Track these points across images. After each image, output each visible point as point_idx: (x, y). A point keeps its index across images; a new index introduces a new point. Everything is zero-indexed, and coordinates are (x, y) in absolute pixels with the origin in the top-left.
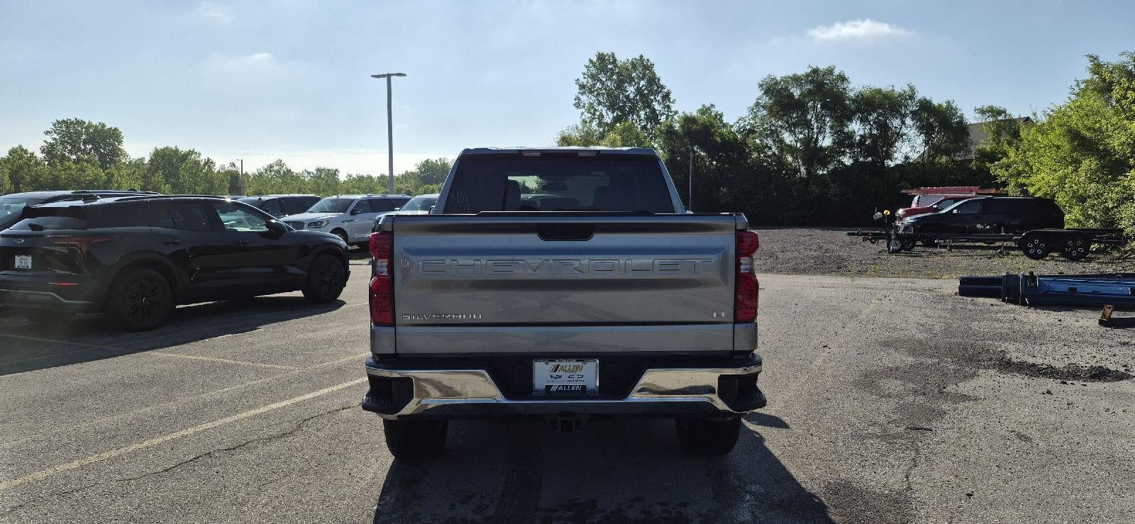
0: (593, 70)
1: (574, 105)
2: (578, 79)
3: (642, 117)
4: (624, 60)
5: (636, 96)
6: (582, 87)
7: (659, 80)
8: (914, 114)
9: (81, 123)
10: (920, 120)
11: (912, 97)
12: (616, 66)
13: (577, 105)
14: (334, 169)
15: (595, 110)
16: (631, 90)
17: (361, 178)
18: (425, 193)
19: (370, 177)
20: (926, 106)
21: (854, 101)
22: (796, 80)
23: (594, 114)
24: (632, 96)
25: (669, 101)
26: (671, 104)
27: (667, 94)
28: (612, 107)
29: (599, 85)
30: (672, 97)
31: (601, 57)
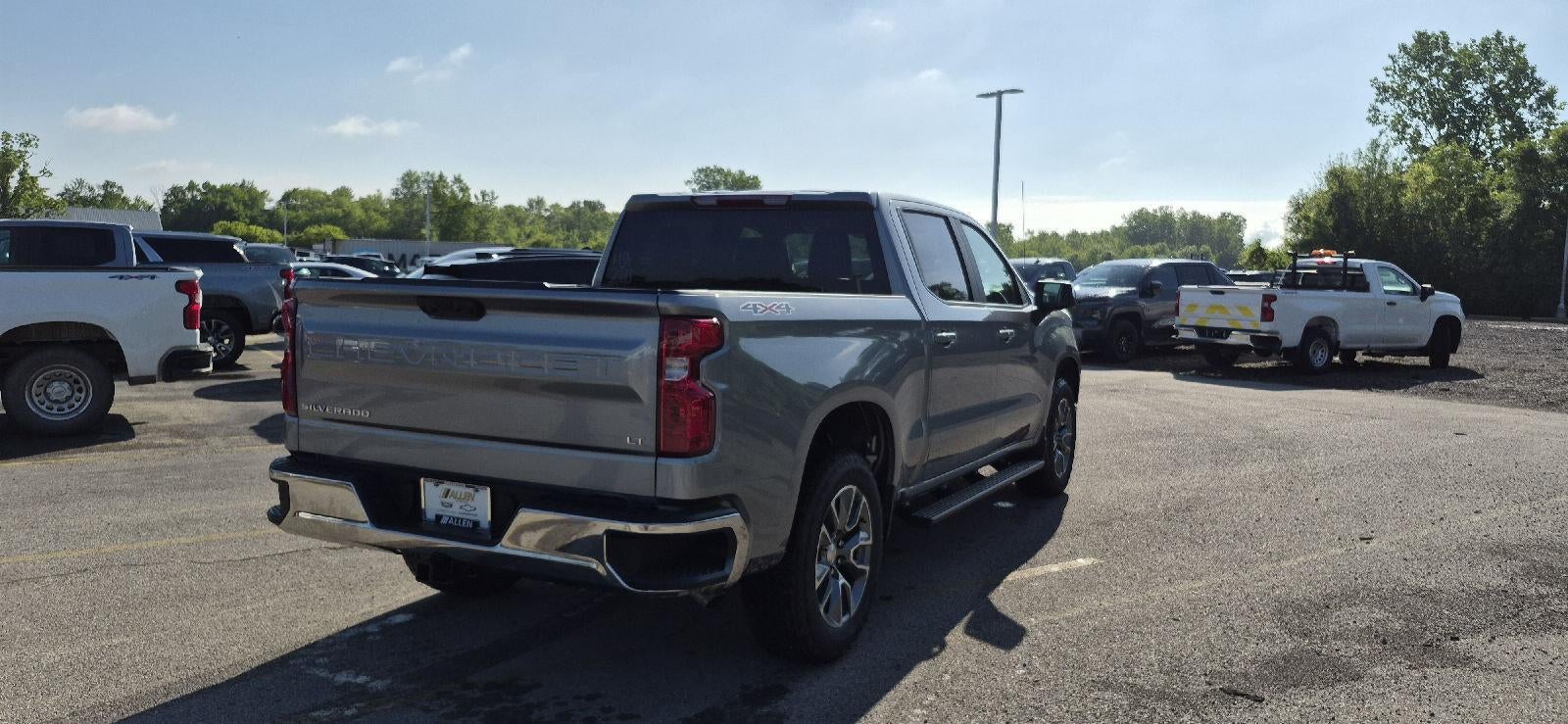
0: (1403, 61)
1: (1369, 119)
2: (1376, 79)
3: (1497, 135)
4: (1466, 41)
5: (1486, 99)
6: (1383, 89)
7: (1533, 71)
9: (720, 171)
12: (1450, 52)
13: (1374, 120)
14: (1007, 224)
15: (1406, 126)
16: (1476, 90)
17: (1043, 236)
18: (1133, 256)
19: (1055, 235)
23: (1404, 132)
24: (1478, 99)
25: (1554, 107)
26: (1556, 111)
27: (1547, 94)
28: (1438, 120)
29: (1413, 85)
30: (1558, 99)
31: (1422, 39)
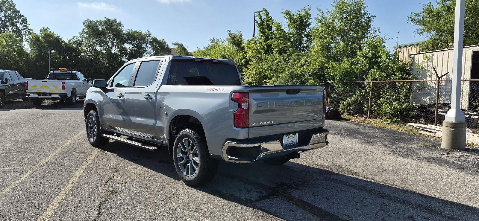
3: (11, 30)
5: (6, 19)
7: (19, 11)
8: (151, 42)
10: (153, 46)
11: (149, 36)
16: (3, 15)
20: (155, 40)
21: (126, 35)
22: (100, 22)
24: (3, 18)
25: (27, 24)
26: (28, 26)
27: (25, 19)
30: (28, 21)
